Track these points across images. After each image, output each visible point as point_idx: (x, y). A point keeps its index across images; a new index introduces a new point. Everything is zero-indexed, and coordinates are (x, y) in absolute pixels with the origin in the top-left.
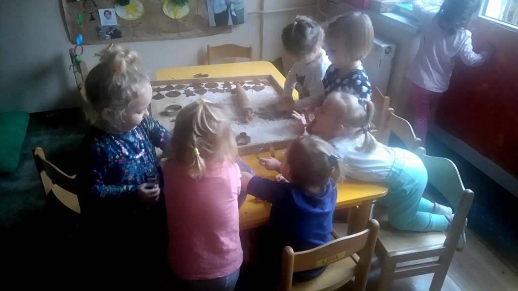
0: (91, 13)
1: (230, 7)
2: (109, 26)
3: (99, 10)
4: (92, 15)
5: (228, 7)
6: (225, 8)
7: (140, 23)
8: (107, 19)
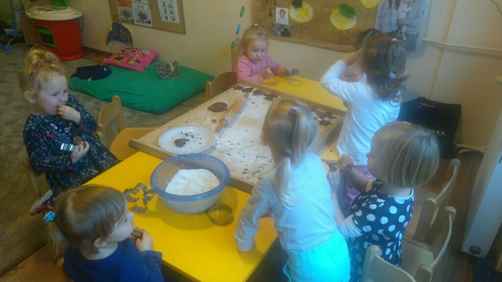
0: (271, 10)
1: (401, 29)
2: (280, 24)
3: (277, 8)
4: (271, 12)
5: (398, 28)
6: (395, 28)
7: (308, 27)
8: (281, 17)
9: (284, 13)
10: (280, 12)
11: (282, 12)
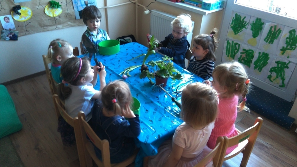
3: (1, 17)
7: (30, 22)
8: (7, 23)
9: (8, 19)
10: (4, 19)
11: (6, 19)
